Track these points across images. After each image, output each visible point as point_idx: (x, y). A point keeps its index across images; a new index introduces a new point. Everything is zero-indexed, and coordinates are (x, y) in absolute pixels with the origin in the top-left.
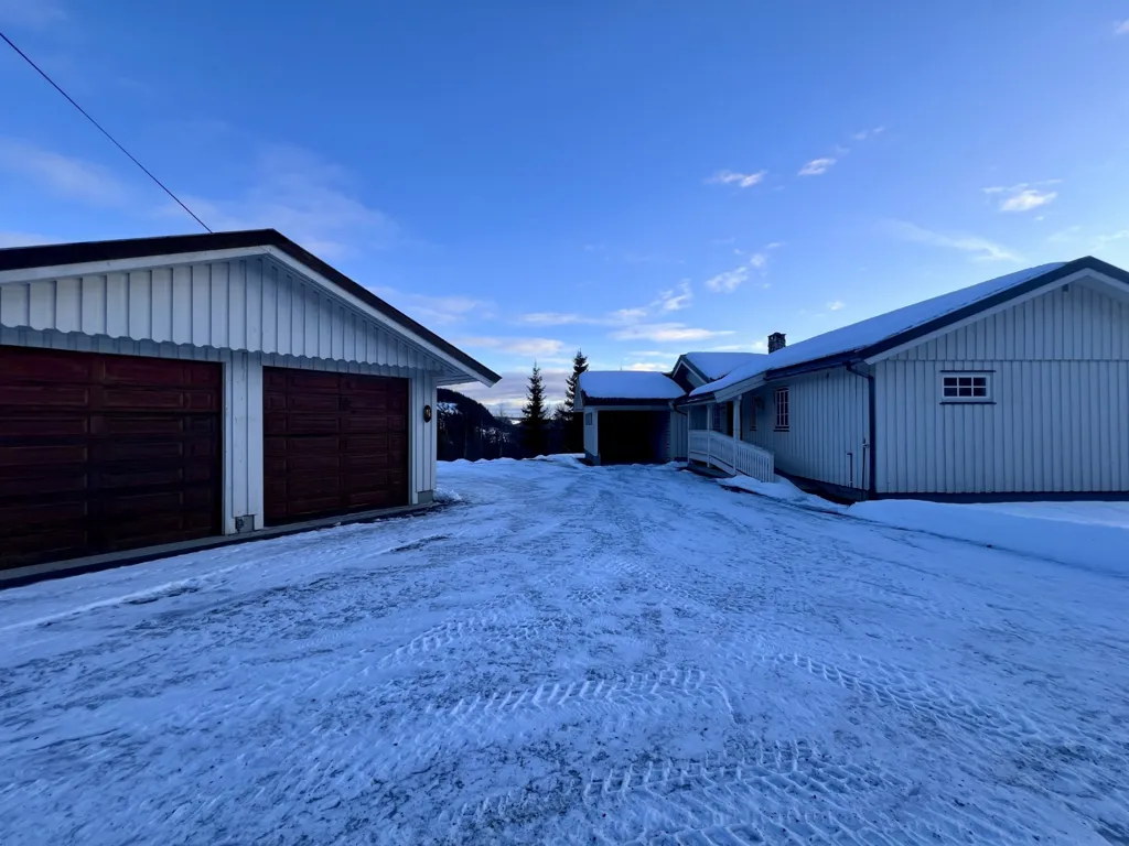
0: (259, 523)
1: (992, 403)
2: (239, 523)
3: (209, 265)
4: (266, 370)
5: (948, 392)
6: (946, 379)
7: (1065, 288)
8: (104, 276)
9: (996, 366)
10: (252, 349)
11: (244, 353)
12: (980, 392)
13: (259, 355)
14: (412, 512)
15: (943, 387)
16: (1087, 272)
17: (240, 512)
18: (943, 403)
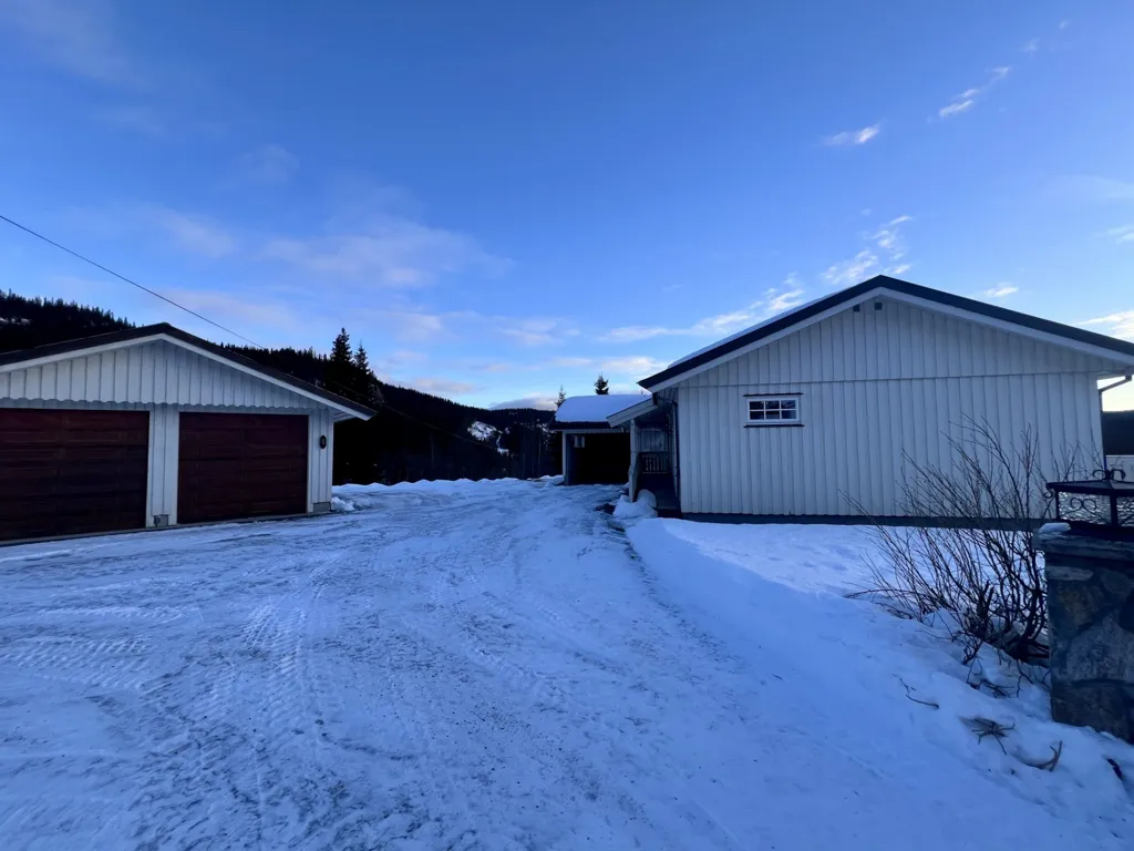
0: (173, 520)
1: (801, 426)
2: (157, 520)
3: (114, 352)
4: (183, 416)
5: (754, 416)
6: (751, 403)
7: (856, 308)
8: (41, 367)
9: (804, 389)
10: (170, 401)
11: (164, 405)
12: (786, 415)
13: (176, 406)
14: (307, 517)
15: (749, 411)
16: (880, 291)
17: (157, 512)
18: (747, 427)
